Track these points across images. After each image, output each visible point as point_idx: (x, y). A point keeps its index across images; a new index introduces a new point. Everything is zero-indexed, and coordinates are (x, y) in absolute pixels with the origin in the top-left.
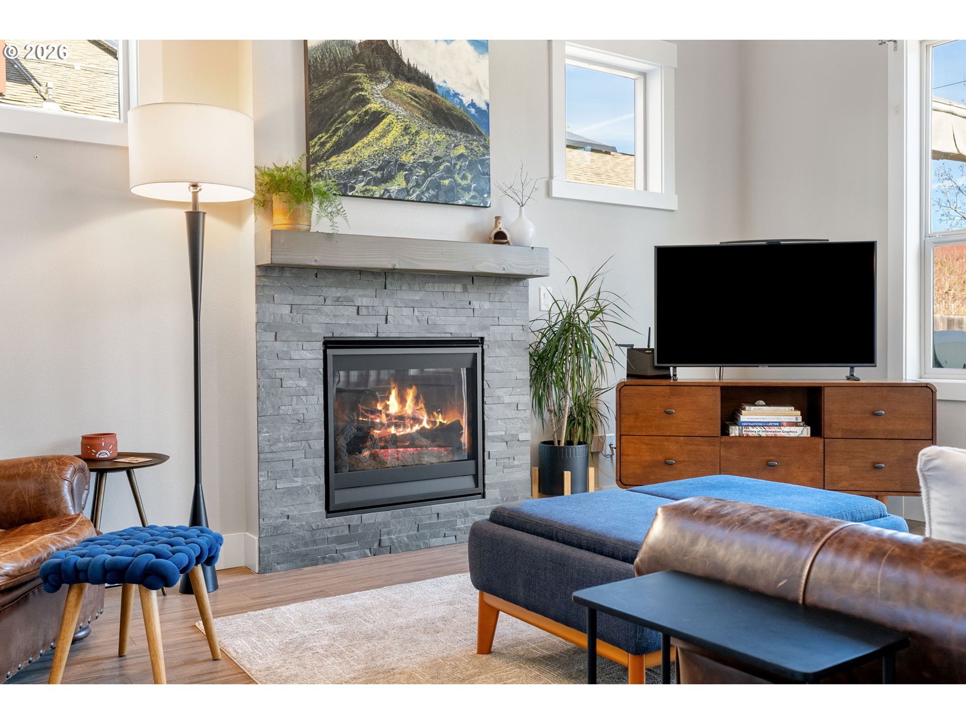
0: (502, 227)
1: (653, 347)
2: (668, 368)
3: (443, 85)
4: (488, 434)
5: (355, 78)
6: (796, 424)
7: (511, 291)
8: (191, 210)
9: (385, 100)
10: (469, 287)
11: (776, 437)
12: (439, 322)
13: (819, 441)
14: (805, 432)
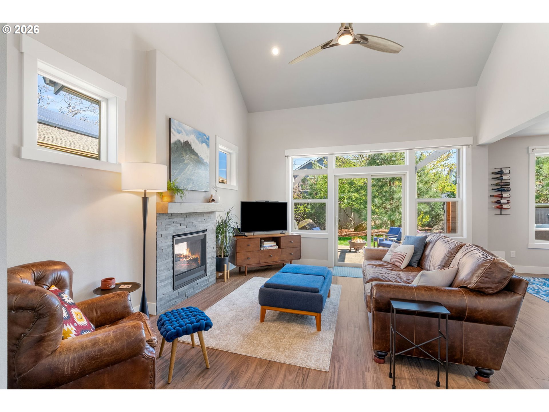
0: (213, 198)
1: (240, 227)
2: (243, 233)
3: (200, 156)
4: (208, 257)
5: (182, 153)
6: (275, 246)
7: (212, 215)
8: (144, 197)
9: (188, 160)
10: (204, 215)
11: (271, 249)
12: (198, 226)
13: (280, 249)
14: (277, 247)
